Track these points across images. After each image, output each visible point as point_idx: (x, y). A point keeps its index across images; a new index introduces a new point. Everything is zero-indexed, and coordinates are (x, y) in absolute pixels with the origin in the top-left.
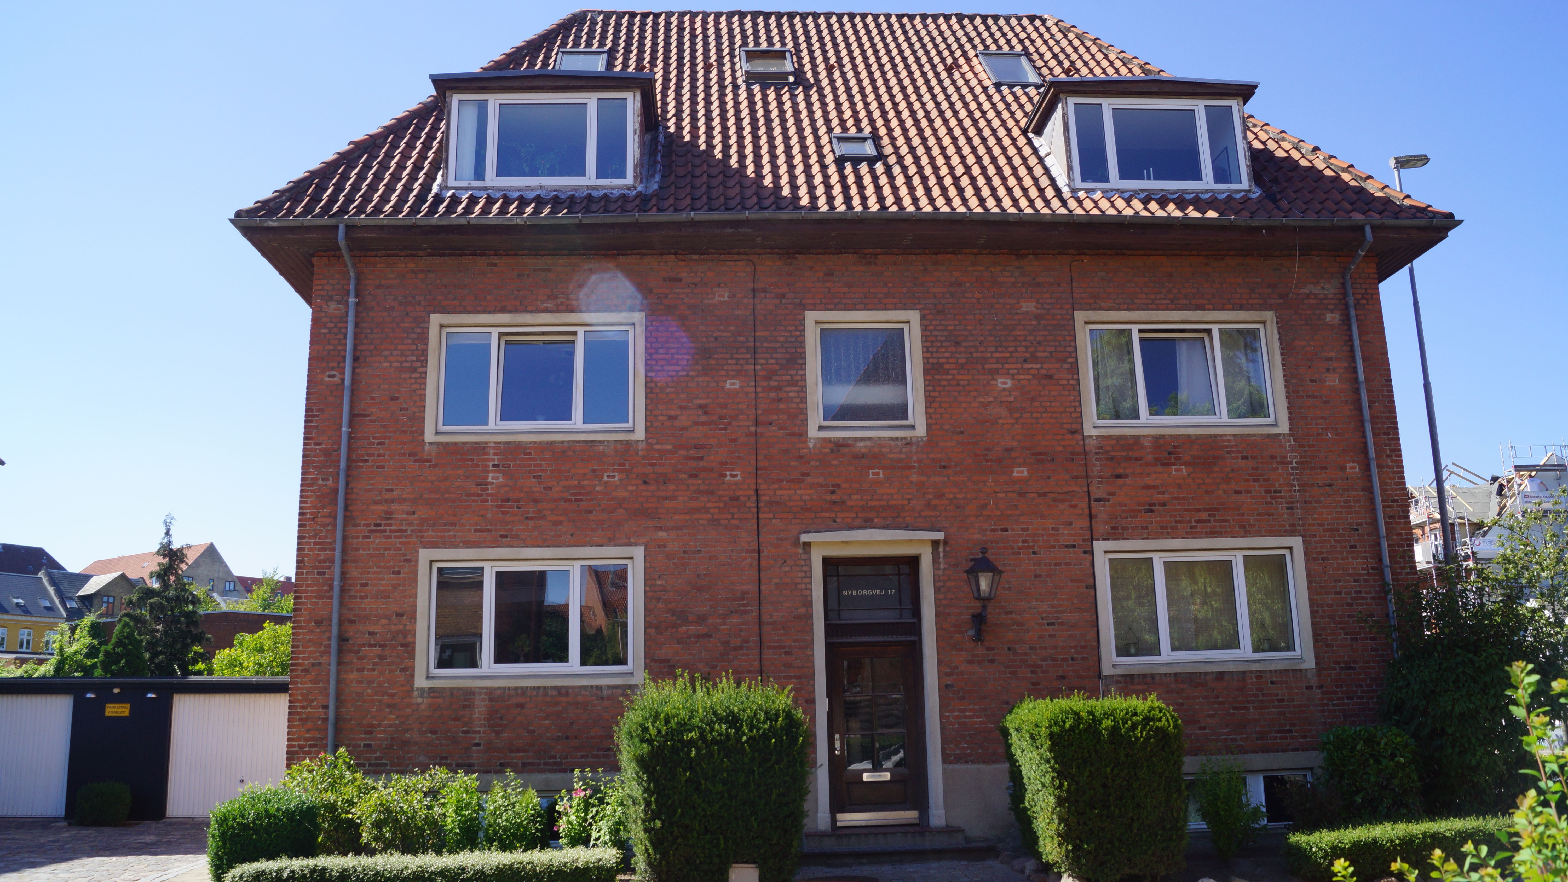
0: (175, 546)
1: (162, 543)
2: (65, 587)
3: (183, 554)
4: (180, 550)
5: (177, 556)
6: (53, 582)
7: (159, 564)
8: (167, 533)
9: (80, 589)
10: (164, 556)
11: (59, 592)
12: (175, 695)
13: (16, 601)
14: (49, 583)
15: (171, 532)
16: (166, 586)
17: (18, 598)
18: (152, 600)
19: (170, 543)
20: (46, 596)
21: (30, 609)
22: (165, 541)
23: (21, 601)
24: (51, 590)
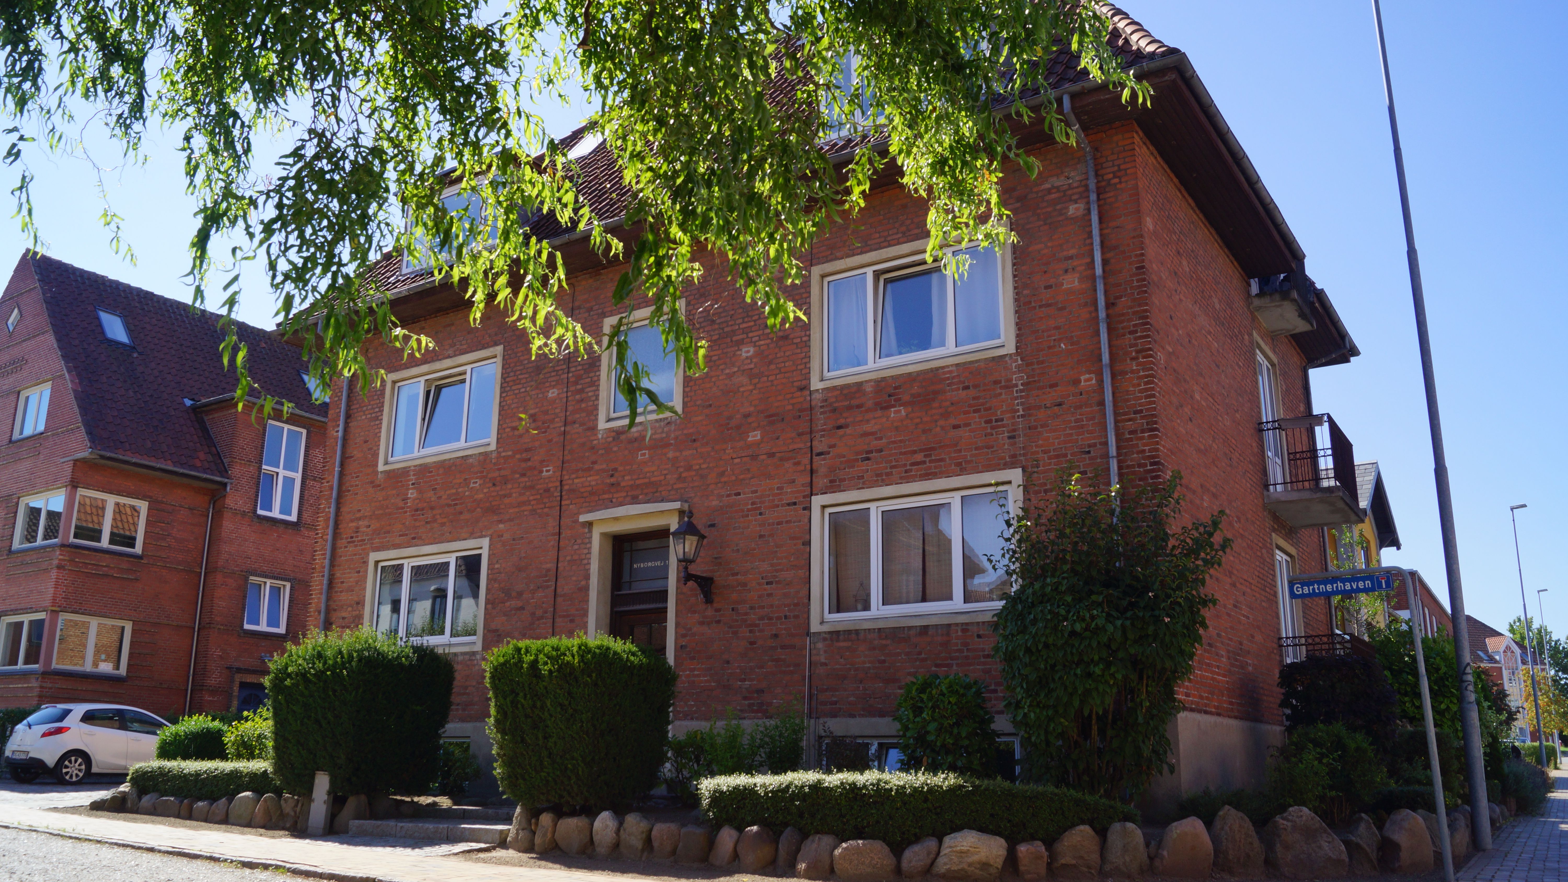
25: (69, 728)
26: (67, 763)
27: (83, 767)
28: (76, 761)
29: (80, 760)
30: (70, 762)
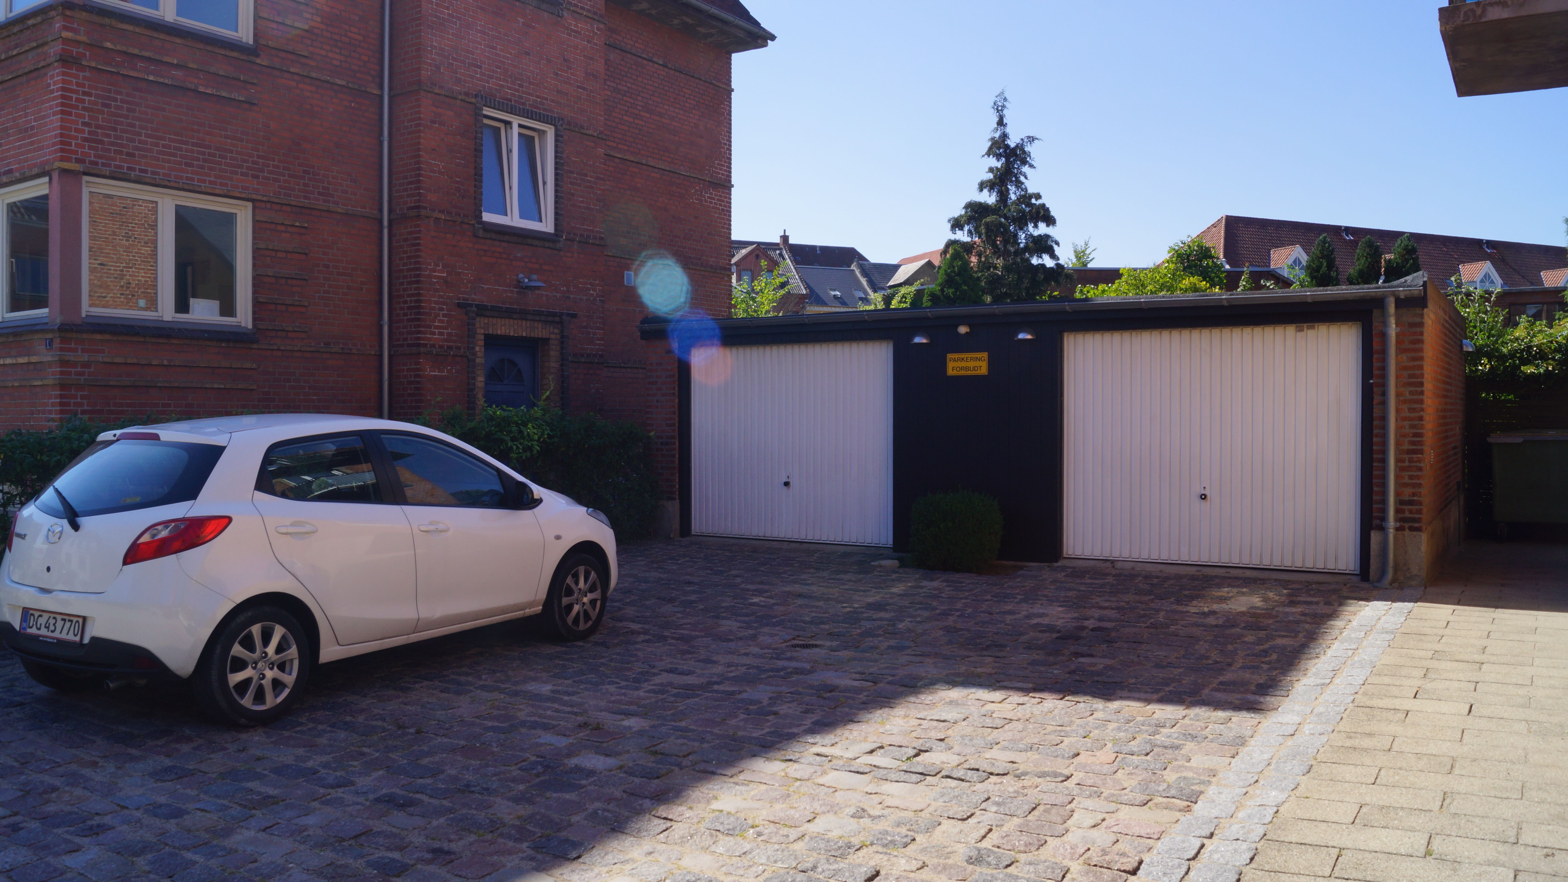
0: (1012, 143)
1: (993, 139)
2: (876, 278)
3: (1024, 152)
4: (1020, 147)
5: (1016, 155)
6: (865, 273)
7: (991, 170)
8: (1001, 123)
9: (890, 279)
10: (998, 157)
11: (871, 283)
12: (1066, 335)
13: (833, 293)
14: (862, 275)
15: (1005, 121)
16: (1003, 196)
17: (834, 290)
18: (988, 219)
19: (1005, 136)
20: (861, 288)
21: (846, 300)
22: (997, 135)
23: (838, 293)
24: (864, 281)
25: (225, 521)
26: (237, 650)
27: (293, 651)
28: (266, 638)
29: (279, 632)
30: (249, 644)
